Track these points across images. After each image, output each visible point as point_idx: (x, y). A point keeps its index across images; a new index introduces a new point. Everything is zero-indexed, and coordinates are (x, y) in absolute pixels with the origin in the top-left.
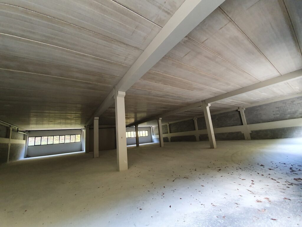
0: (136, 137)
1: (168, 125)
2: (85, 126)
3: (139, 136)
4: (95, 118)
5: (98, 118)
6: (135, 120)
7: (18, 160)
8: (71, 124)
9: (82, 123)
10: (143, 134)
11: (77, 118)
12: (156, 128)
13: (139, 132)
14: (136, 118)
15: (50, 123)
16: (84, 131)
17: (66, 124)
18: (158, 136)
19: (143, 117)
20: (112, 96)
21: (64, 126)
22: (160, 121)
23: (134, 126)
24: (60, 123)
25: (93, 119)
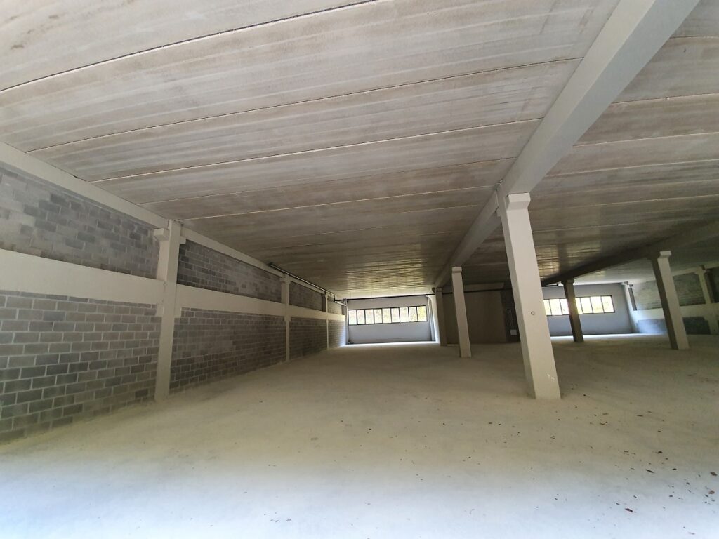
0: (571, 316)
1: (701, 274)
2: (433, 289)
3: (580, 312)
4: (454, 269)
5: (460, 268)
6: (561, 267)
7: (339, 347)
8: (407, 285)
9: (426, 283)
10: (594, 305)
11: (416, 273)
12: (645, 286)
13: (577, 300)
14: (562, 259)
15: (375, 284)
16: (432, 299)
17: (398, 285)
18: (660, 314)
19: (588, 254)
20: (494, 211)
21: (396, 289)
22: (663, 263)
23: (560, 285)
24: (389, 285)
25: (450, 272)
